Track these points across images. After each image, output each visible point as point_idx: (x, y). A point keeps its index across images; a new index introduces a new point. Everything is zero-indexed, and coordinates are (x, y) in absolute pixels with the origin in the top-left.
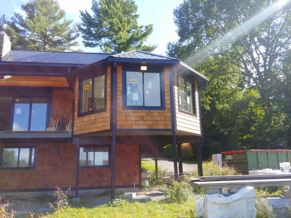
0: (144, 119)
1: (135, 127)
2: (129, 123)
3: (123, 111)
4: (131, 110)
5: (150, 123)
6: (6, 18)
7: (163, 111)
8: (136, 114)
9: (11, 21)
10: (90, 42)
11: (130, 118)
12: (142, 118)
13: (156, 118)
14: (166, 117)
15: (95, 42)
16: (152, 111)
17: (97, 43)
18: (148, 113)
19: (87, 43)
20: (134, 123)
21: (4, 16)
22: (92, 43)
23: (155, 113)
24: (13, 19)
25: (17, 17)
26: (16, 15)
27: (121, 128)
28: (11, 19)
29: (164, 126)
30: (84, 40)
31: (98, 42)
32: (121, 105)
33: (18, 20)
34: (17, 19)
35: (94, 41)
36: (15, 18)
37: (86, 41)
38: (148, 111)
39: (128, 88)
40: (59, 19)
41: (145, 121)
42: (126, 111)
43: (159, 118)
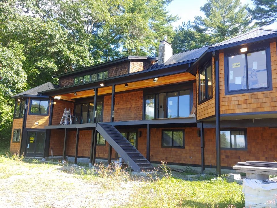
0: (248, 103)
1: (237, 111)
2: (232, 107)
3: (226, 96)
4: (234, 95)
5: (255, 106)
6: (191, 23)
7: (269, 92)
8: (239, 98)
9: (194, 24)
10: (263, 21)
11: (233, 103)
12: (245, 102)
13: (261, 101)
14: (273, 98)
15: (270, 19)
16: (256, 93)
17: (272, 19)
18: (251, 96)
19: (260, 23)
20: (236, 107)
21: (189, 21)
22: (267, 21)
23: (260, 95)
24: (195, 22)
25: (197, 19)
26: (196, 18)
27: (224, 113)
28: (194, 22)
29: (270, 108)
30: (257, 21)
31: (274, 18)
32: (224, 91)
33: (199, 22)
34: (197, 21)
35: (268, 19)
36: (196, 21)
37: (259, 21)
38: (251, 93)
39: (231, 73)
40: (235, 7)
41: (248, 105)
42: (229, 96)
43: (264, 100)
